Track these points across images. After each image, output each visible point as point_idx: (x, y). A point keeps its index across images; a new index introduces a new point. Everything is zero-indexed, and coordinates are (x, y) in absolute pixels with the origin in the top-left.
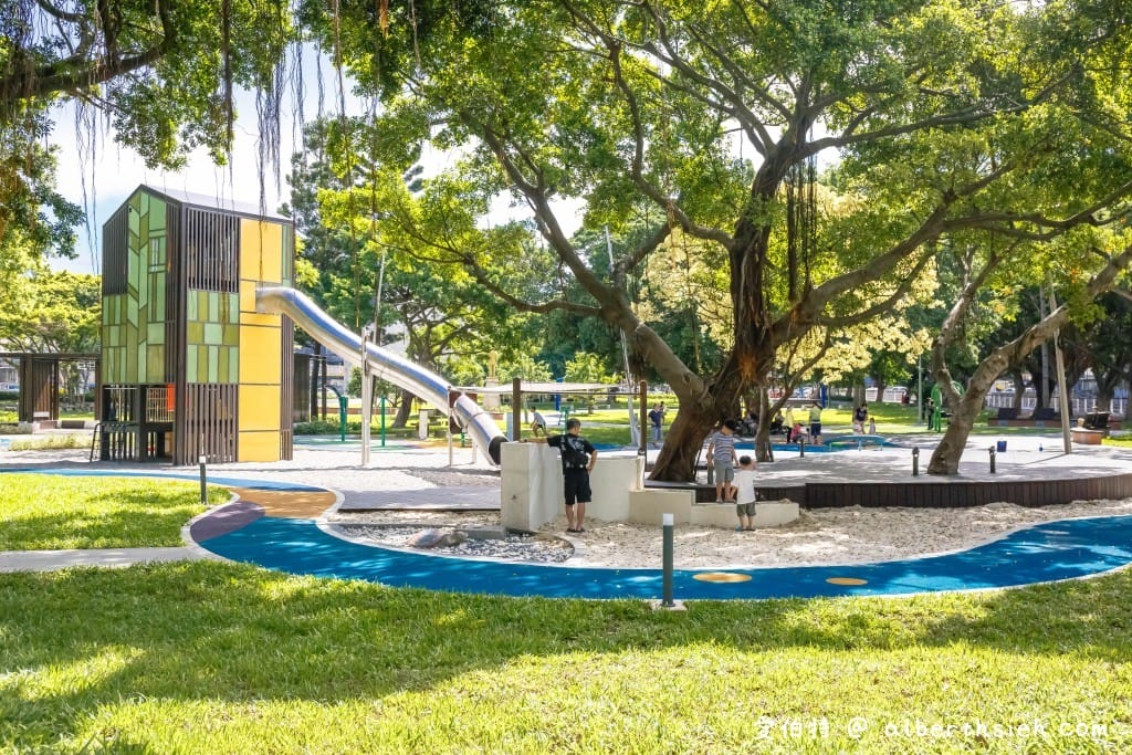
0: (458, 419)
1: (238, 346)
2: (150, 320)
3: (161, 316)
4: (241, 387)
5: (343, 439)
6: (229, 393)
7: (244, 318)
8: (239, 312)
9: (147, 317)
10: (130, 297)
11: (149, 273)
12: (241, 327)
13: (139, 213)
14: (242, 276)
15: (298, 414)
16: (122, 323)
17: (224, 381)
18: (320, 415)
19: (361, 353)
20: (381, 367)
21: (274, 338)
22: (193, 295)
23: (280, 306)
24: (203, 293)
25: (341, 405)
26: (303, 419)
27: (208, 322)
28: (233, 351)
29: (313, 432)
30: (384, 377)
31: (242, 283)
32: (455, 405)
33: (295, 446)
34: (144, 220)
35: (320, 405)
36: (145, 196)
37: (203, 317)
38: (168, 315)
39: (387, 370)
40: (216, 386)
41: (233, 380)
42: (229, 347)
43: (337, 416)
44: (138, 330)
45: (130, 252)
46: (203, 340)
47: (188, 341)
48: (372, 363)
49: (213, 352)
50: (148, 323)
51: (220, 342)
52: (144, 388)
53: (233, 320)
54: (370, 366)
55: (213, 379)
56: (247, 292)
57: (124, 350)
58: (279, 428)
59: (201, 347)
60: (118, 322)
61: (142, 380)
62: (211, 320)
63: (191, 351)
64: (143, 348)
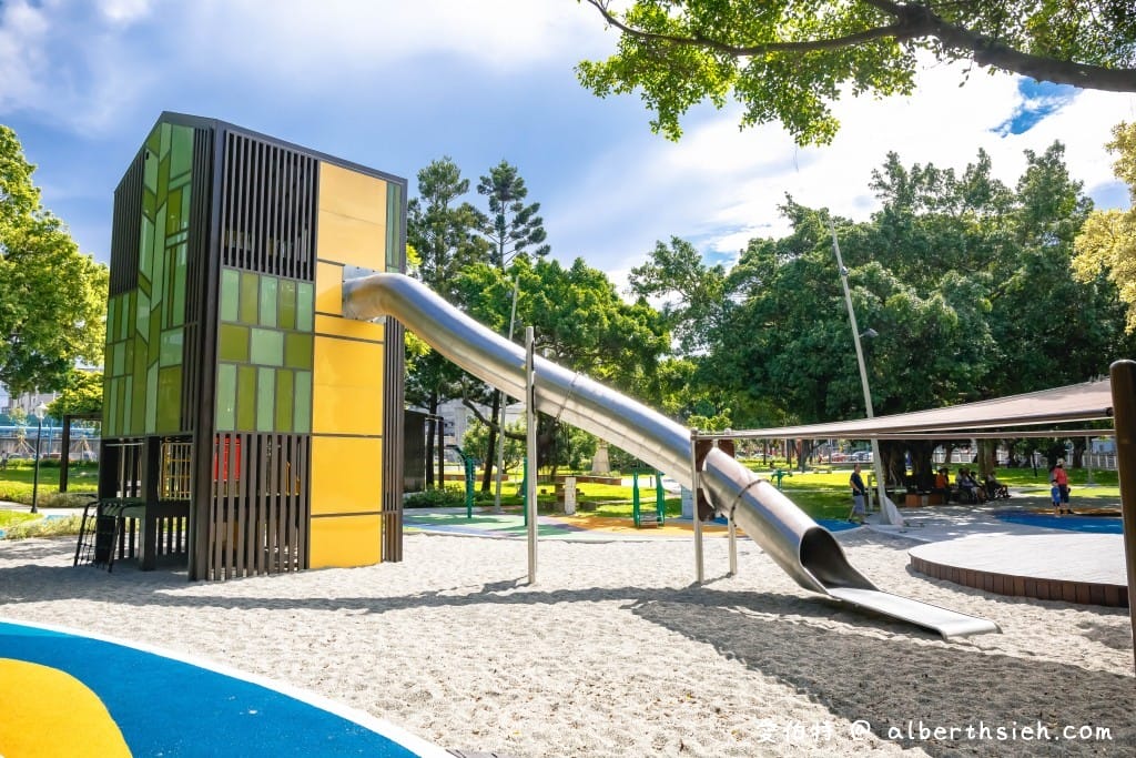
0: (713, 494)
1: (311, 370)
2: (164, 327)
3: (179, 318)
4: (315, 441)
5: (469, 514)
6: (296, 449)
7: (322, 324)
8: (314, 313)
9: (161, 323)
10: (140, 292)
11: (166, 248)
12: (316, 337)
13: (158, 156)
14: (320, 254)
15: (411, 482)
16: (129, 338)
17: (285, 429)
18: (436, 482)
19: (523, 374)
20: (559, 400)
21: (372, 361)
22: (229, 277)
23: (382, 304)
24: (250, 278)
25: (467, 470)
26: (417, 489)
27: (258, 326)
28: (302, 377)
29: (429, 504)
30: (566, 418)
31: (319, 266)
32: (704, 468)
33: (406, 529)
34: (165, 165)
35: (436, 471)
36: (166, 127)
37: (249, 318)
38: (188, 317)
39: (570, 404)
40: (270, 437)
41: (300, 429)
42: (294, 371)
43: (462, 485)
44: (148, 345)
45: (145, 221)
46: (249, 358)
47: (219, 357)
48: (544, 392)
49: (266, 379)
50: (161, 331)
51: (281, 364)
52: (154, 443)
53: (303, 326)
54: (541, 398)
55: (265, 425)
56: (328, 282)
57: (129, 379)
58: (379, 509)
59: (244, 369)
60: (124, 336)
61: (151, 429)
62: (263, 322)
63: (226, 375)
64: (153, 373)
